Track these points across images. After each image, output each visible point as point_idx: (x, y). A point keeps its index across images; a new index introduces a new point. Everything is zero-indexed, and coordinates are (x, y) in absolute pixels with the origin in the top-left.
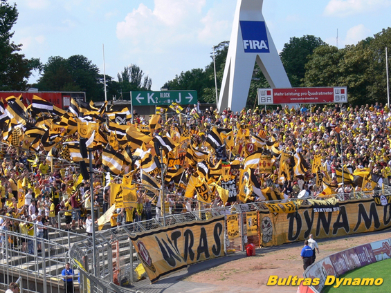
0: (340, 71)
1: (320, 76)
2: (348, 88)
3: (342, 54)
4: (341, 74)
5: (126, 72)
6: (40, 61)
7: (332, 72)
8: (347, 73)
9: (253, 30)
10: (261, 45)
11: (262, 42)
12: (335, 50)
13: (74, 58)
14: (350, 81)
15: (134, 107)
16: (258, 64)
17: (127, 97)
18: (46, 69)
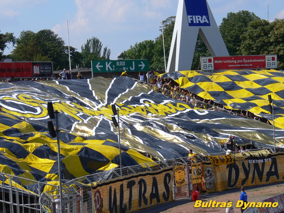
0: (271, 41)
1: (254, 46)
2: (278, 56)
3: (272, 27)
4: (271, 44)
5: (88, 43)
6: (14, 36)
7: (264, 42)
8: (277, 42)
10: (203, 20)
11: (204, 17)
12: (266, 23)
13: (42, 32)
14: (279, 50)
15: (94, 74)
16: (201, 36)
17: (88, 65)
18: (19, 42)
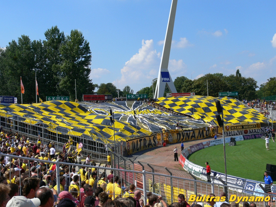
1: (186, 89)
4: (193, 88)
5: (125, 88)
6: (98, 85)
7: (190, 88)
8: (195, 88)
9: (165, 75)
10: (168, 79)
12: (191, 81)
13: (108, 84)
14: (196, 91)
15: (127, 99)
16: (167, 85)
17: (125, 96)
18: (100, 87)
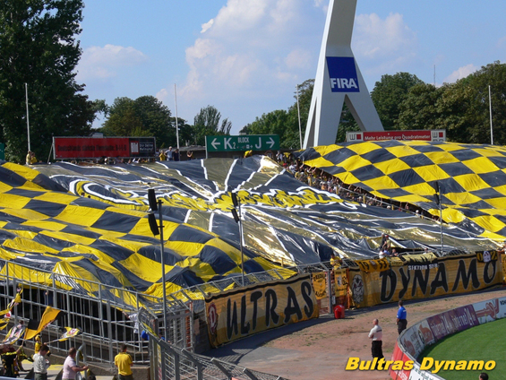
0: (438, 111)
1: (416, 118)
2: (447, 131)
3: (440, 93)
4: (438, 115)
5: (202, 113)
6: (106, 103)
7: (429, 113)
8: (446, 113)
9: (341, 67)
10: (350, 84)
11: (352, 80)
12: (432, 88)
13: (142, 99)
14: (449, 124)
15: (209, 153)
16: (347, 105)
17: (201, 143)
18: (112, 112)
